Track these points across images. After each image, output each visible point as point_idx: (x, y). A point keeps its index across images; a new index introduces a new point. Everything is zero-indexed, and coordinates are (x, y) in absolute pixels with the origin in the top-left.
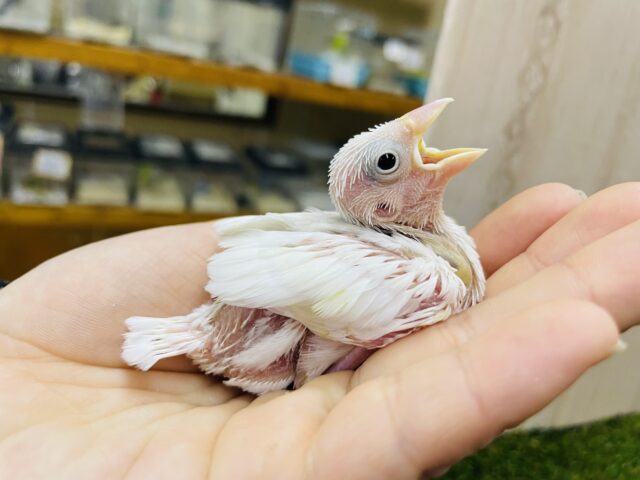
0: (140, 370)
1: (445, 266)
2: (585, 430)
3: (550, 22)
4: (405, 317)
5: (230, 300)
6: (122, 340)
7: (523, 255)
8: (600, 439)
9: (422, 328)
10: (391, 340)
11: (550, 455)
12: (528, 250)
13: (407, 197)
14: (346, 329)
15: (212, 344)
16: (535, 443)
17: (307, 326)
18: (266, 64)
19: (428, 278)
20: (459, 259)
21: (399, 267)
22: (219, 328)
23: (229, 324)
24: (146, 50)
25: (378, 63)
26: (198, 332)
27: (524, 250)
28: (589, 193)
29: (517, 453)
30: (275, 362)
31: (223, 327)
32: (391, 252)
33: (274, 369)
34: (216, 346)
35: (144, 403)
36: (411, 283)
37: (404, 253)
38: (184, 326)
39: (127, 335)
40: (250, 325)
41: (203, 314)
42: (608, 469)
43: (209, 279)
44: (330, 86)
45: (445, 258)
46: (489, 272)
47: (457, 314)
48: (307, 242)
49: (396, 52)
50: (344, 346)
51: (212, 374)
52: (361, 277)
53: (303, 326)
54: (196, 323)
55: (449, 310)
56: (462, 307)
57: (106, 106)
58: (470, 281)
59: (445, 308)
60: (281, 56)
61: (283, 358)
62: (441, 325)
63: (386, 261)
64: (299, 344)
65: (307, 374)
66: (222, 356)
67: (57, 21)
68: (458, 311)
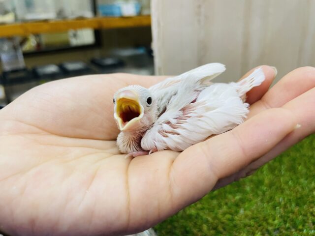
44: (123, 18)
60: (95, 10)
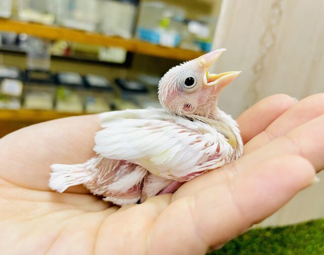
0: (59, 193)
1: (222, 137)
2: (295, 227)
3: (277, 11)
4: (200, 165)
5: (106, 155)
6: (49, 177)
7: (263, 132)
8: (303, 232)
9: (209, 171)
10: (193, 177)
11: (276, 240)
12: (266, 130)
13: (200, 100)
14: (168, 171)
15: (97, 179)
16: (268, 234)
17: (148, 169)
18: (126, 34)
19: (213, 144)
20: (229, 134)
21: (197, 138)
22: (101, 170)
23: (106, 168)
24: (62, 27)
25: (185, 34)
26: (90, 172)
27: (264, 130)
28: (300, 99)
29: (259, 240)
30: (131, 189)
31: (103, 169)
32: (193, 130)
33: (130, 192)
34: (99, 180)
35: (61, 210)
36: (203, 147)
37: (200, 131)
38: (82, 169)
39: (52, 174)
40: (117, 169)
41: (92, 163)
42: (307, 248)
43: (96, 144)
45: (222, 133)
46: (245, 141)
47: (228, 163)
48: (147, 125)
49: (195, 28)
50: (168, 180)
51: (97, 195)
52: (176, 144)
53: (146, 170)
54: (88, 167)
55: (224, 161)
56: (231, 160)
57: (41, 56)
58: (235, 146)
59: (221, 160)
60: (134, 31)
61: (135, 187)
62: (219, 169)
63: (190, 135)
64: (143, 179)
65: (148, 195)
66: (102, 185)
67: (15, 11)
68: (228, 162)
